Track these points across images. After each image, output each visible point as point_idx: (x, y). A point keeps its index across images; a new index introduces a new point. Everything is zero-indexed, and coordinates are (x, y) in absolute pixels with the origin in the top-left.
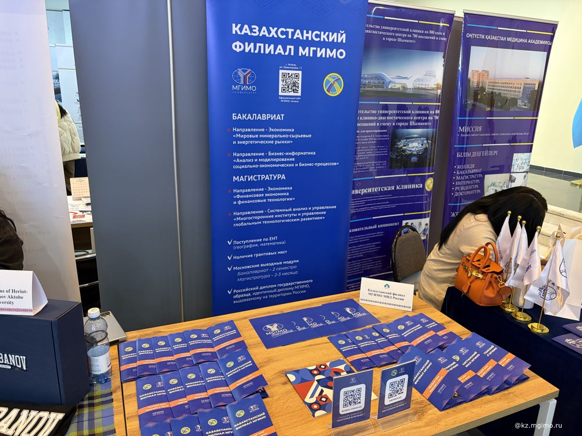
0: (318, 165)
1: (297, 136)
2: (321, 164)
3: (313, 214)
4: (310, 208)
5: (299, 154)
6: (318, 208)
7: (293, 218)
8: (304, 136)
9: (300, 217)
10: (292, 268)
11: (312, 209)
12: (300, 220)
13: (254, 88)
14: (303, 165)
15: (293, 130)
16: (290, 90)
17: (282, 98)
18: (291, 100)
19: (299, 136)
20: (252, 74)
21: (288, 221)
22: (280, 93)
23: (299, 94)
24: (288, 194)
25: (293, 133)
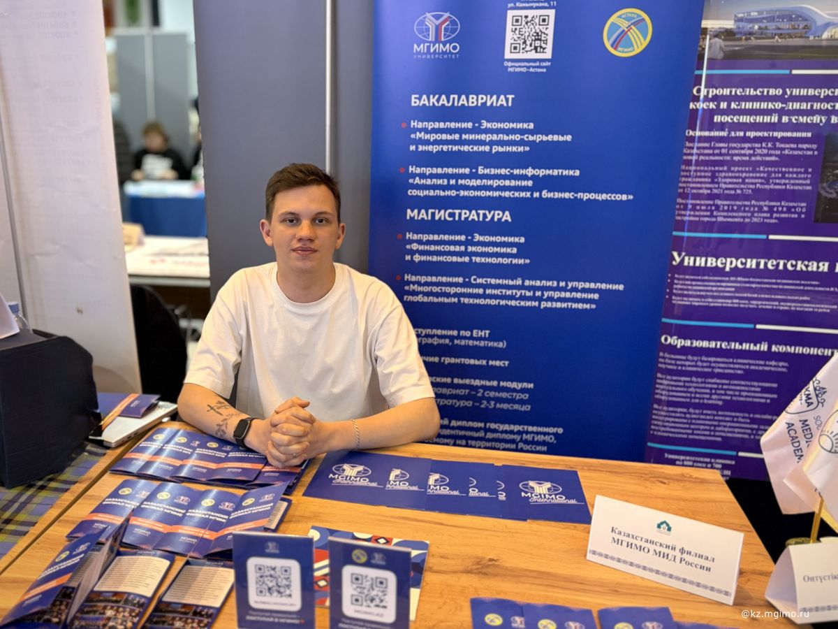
0: (585, 196)
1: (539, 138)
2: (592, 196)
3: (568, 295)
4: (562, 284)
5: (541, 173)
6: (581, 285)
7: (523, 298)
8: (556, 138)
9: (540, 299)
10: (518, 396)
11: (567, 285)
12: (540, 304)
13: (455, 48)
14: (550, 195)
15: (532, 126)
16: (528, 48)
17: (510, 64)
18: (528, 67)
19: (545, 138)
20: (453, 23)
21: (513, 303)
22: (508, 55)
23: (548, 54)
24: (515, 250)
25: (532, 132)
